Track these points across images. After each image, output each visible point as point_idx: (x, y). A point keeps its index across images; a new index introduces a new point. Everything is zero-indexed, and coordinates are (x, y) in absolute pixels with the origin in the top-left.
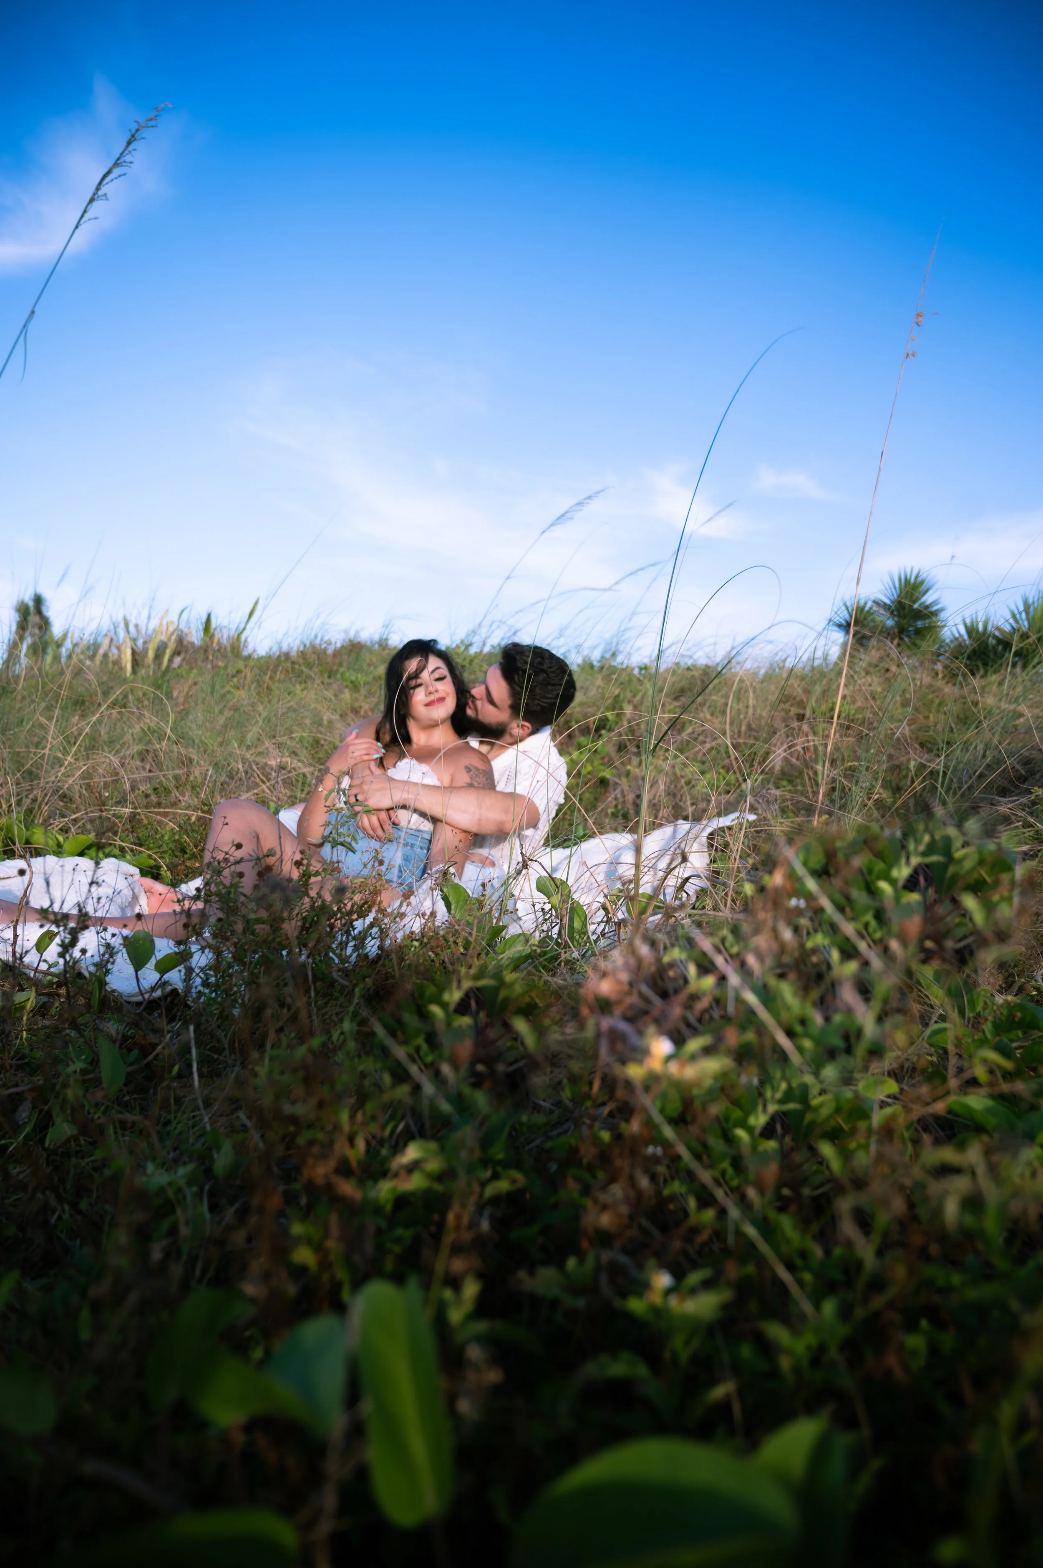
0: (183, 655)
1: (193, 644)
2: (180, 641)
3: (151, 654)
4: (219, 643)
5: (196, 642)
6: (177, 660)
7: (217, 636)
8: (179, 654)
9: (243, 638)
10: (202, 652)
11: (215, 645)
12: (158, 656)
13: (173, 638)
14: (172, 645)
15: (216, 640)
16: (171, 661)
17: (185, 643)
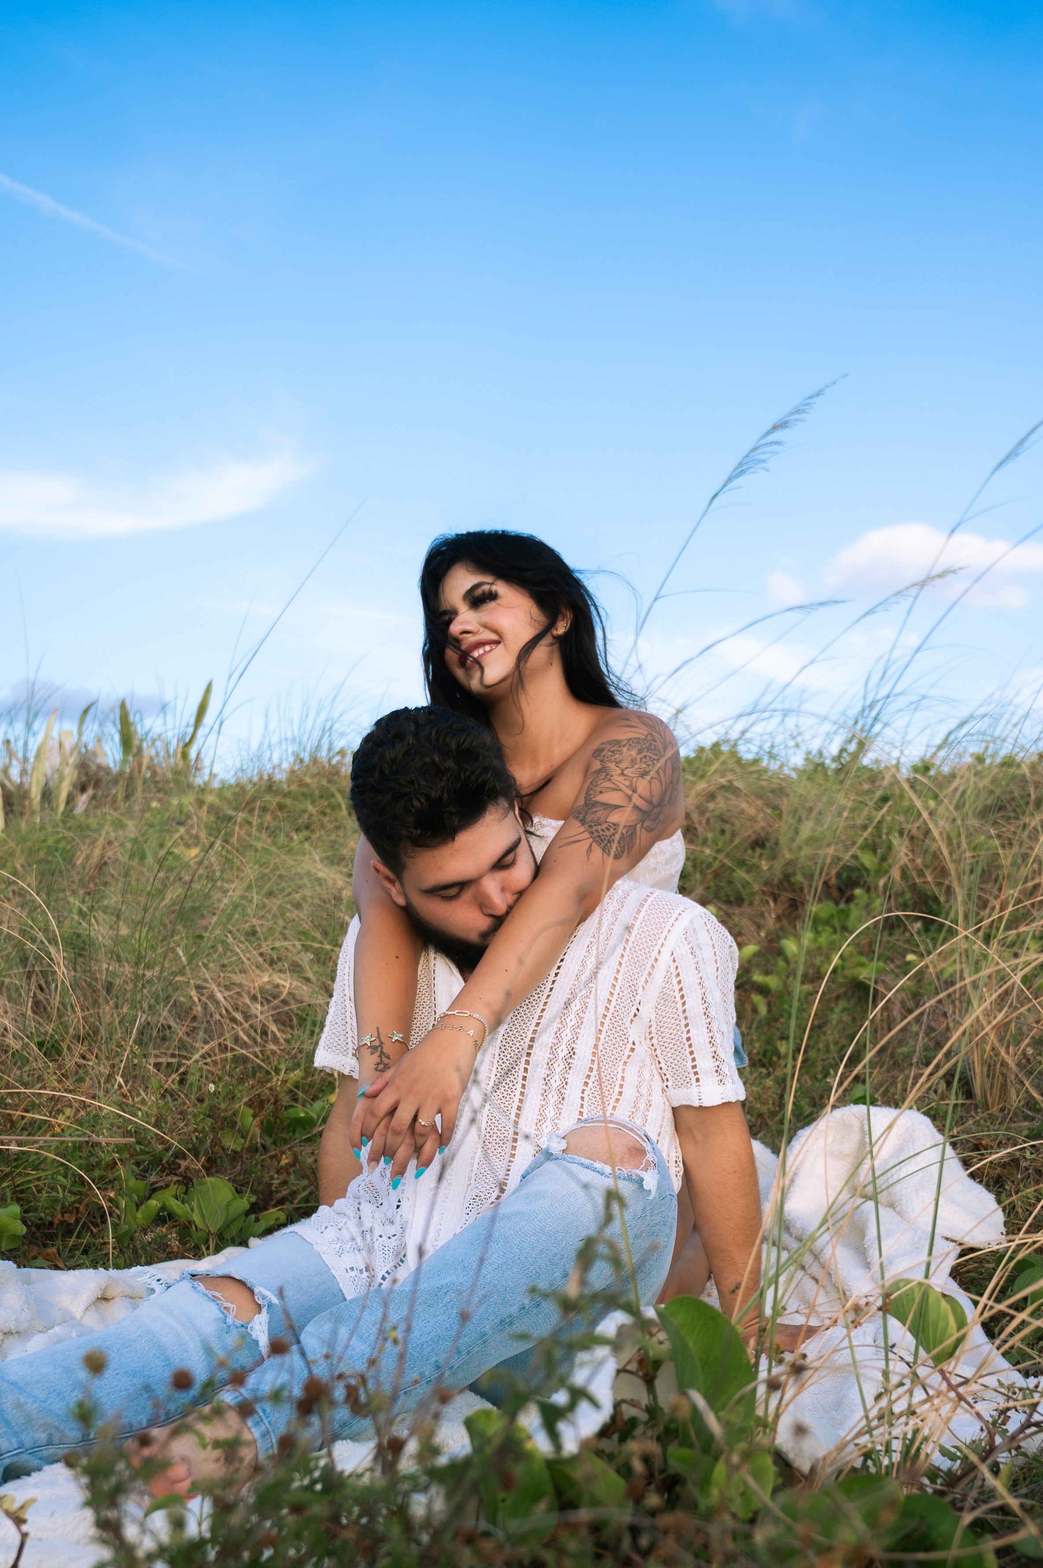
0: (90, 792)
1: (108, 770)
2: (83, 766)
3: (35, 793)
4: (152, 768)
5: (111, 765)
6: (83, 800)
7: (149, 752)
8: (83, 789)
9: (193, 754)
10: (122, 784)
11: (144, 768)
12: (47, 795)
13: (71, 760)
14: (70, 775)
15: (145, 762)
16: (70, 800)
17: (94, 768)
